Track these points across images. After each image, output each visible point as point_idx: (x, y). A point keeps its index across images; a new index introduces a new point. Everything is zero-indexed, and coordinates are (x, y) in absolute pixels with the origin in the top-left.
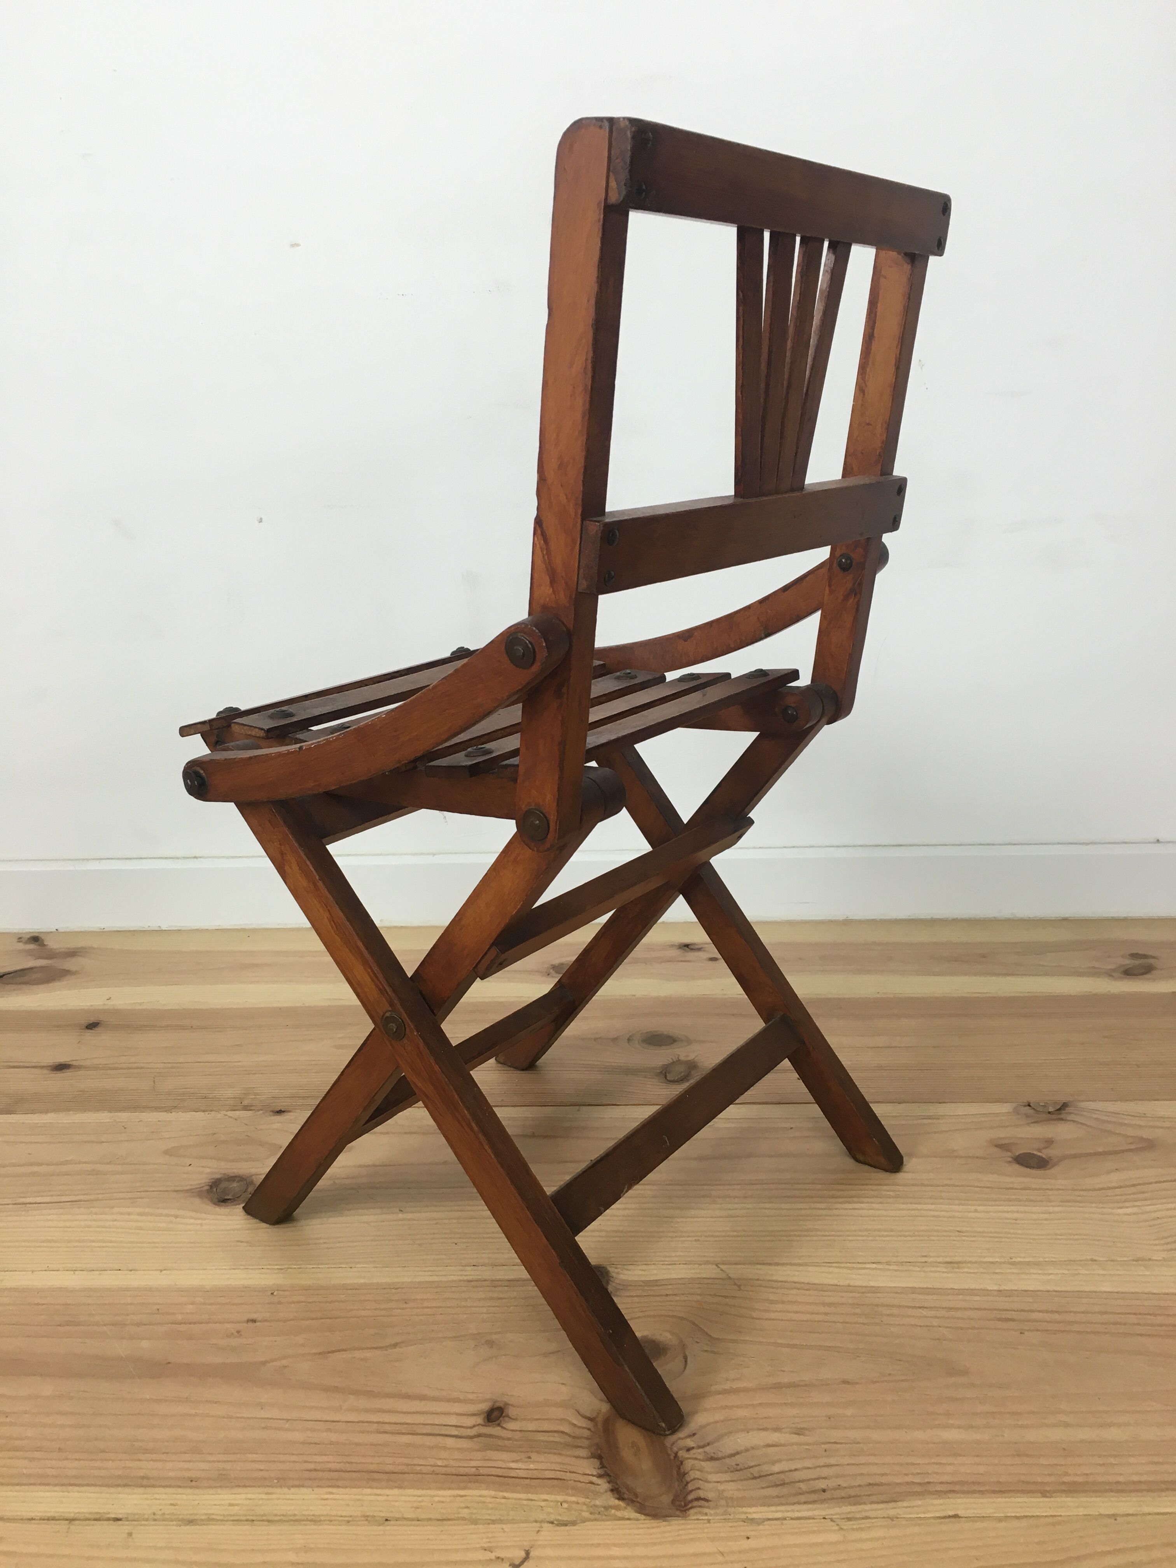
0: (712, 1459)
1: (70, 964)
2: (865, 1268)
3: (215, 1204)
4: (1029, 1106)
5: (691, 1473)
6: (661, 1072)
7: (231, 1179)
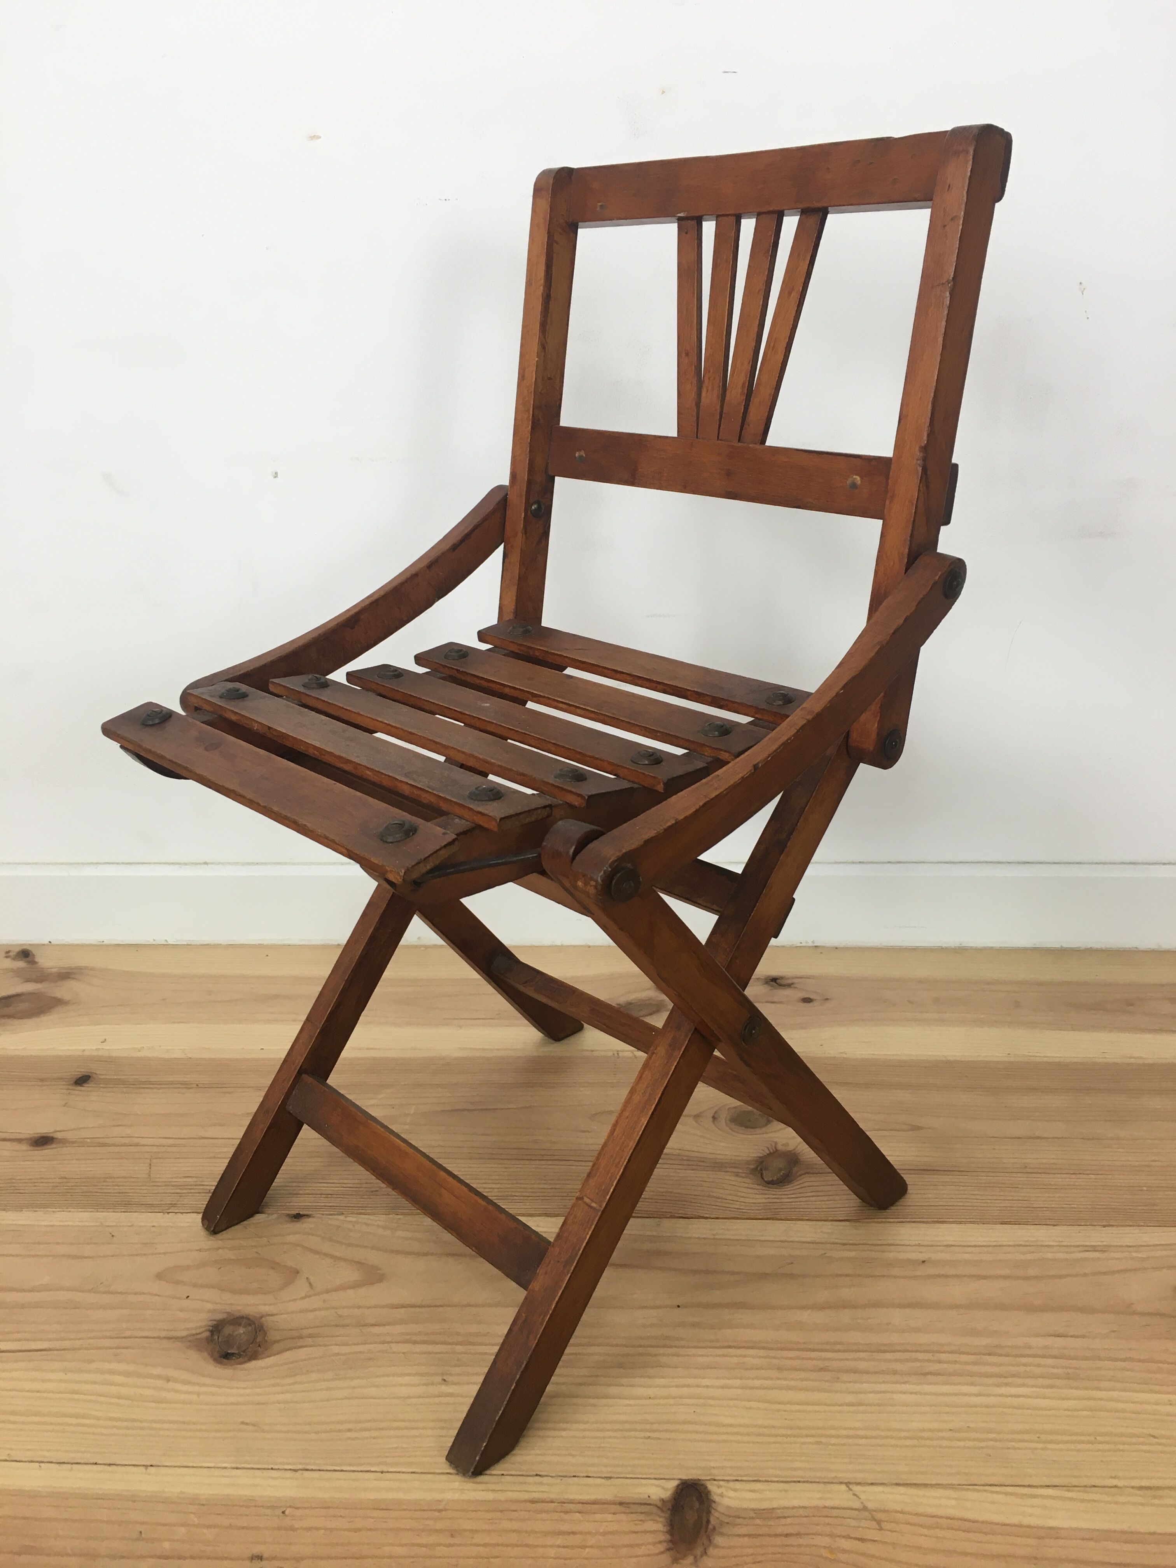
1: (62, 991)
2: (1038, 1496)
3: (215, 1360)
6: (756, 1168)
7: (237, 1320)
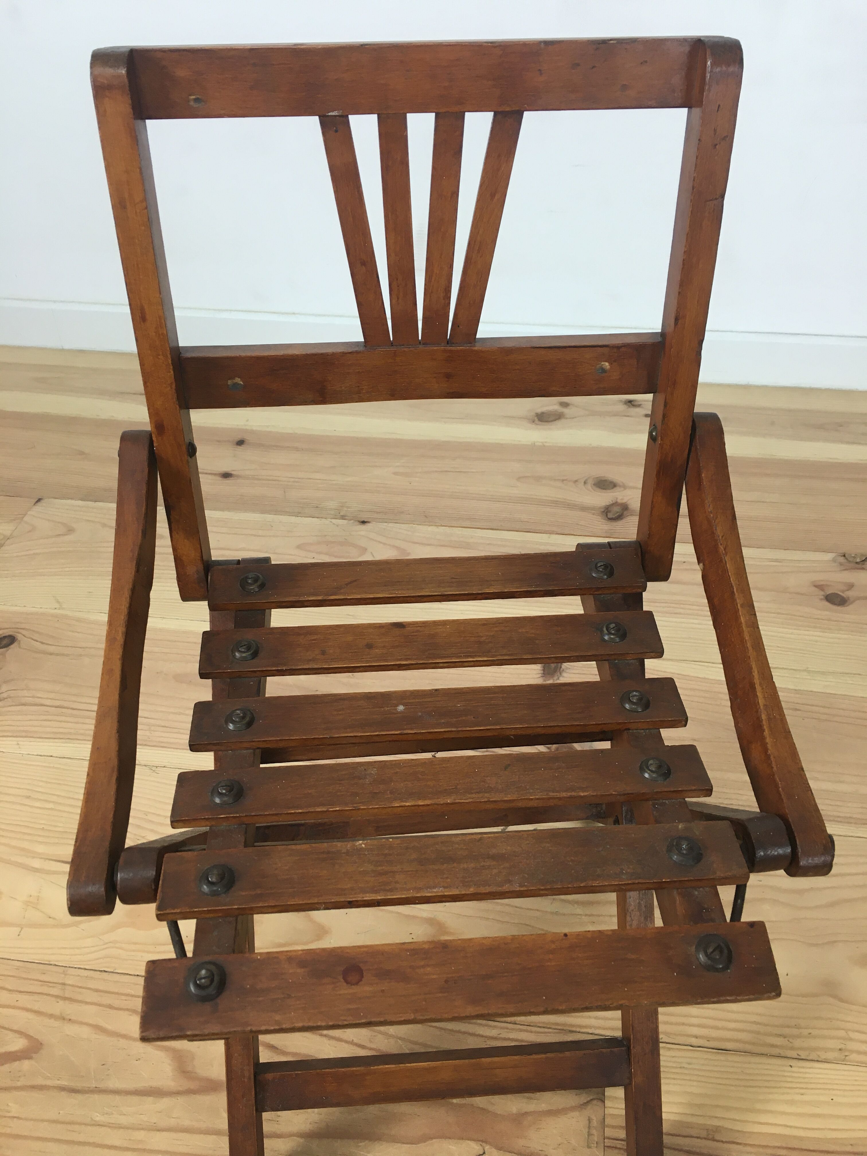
4: (844, 556)
6: (604, 512)
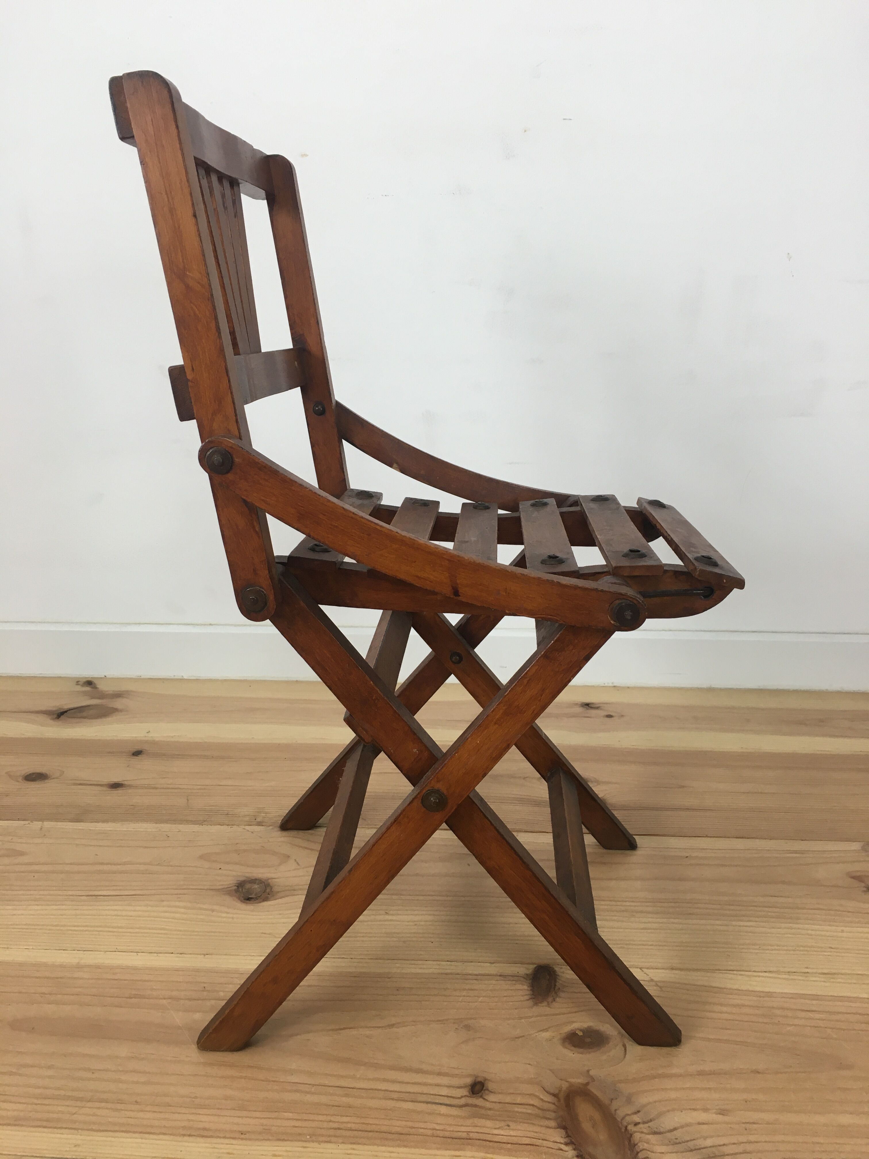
0: (655, 1133)
1: (117, 704)
2: (759, 976)
3: (241, 901)
5: (639, 1144)
7: (254, 881)
